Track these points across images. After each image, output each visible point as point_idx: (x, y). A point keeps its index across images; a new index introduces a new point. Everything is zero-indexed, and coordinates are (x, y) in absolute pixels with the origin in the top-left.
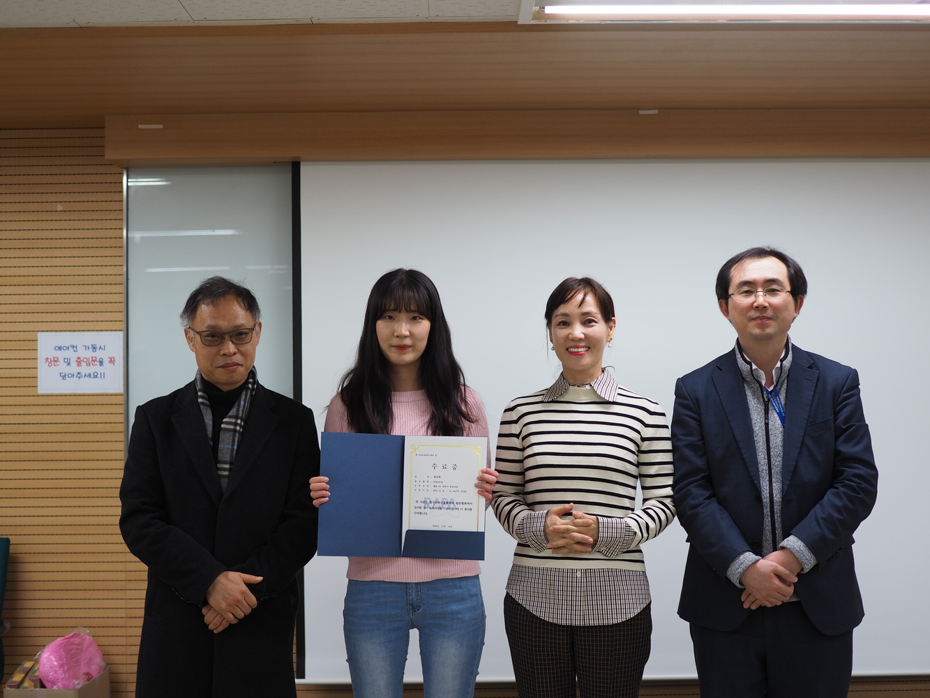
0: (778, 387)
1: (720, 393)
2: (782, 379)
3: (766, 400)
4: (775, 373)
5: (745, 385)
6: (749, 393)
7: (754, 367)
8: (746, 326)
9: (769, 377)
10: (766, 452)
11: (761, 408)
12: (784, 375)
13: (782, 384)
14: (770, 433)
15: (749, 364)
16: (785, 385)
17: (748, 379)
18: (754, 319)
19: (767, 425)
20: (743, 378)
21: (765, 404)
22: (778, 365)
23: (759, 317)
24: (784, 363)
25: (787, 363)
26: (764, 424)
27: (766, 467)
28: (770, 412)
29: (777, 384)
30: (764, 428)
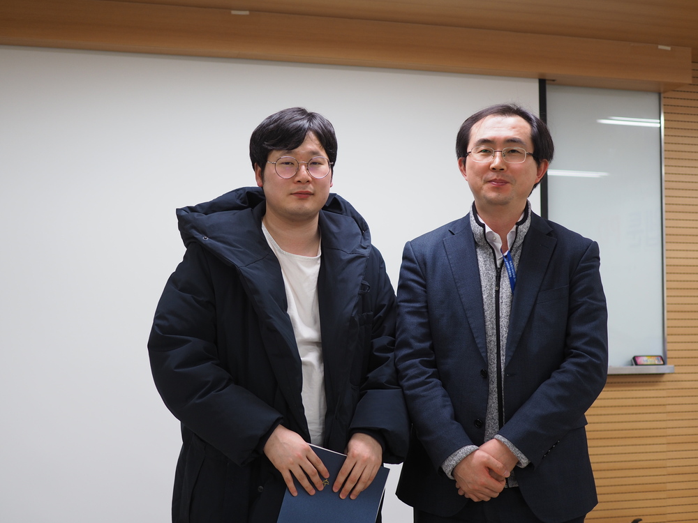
0: (512, 254)
1: (450, 257)
2: (517, 244)
3: (499, 266)
4: (511, 238)
5: (478, 250)
6: (481, 258)
7: (488, 229)
8: (481, 188)
9: (505, 242)
10: (495, 322)
11: (494, 274)
12: (520, 241)
13: (517, 251)
14: (500, 301)
15: (483, 226)
16: (520, 251)
17: (480, 244)
18: (490, 181)
19: (498, 292)
20: (476, 242)
21: (497, 271)
22: (514, 229)
23: (496, 179)
24: (520, 227)
25: (524, 228)
26: (494, 291)
27: (494, 338)
28: (502, 279)
29: (511, 249)
30: (494, 296)
